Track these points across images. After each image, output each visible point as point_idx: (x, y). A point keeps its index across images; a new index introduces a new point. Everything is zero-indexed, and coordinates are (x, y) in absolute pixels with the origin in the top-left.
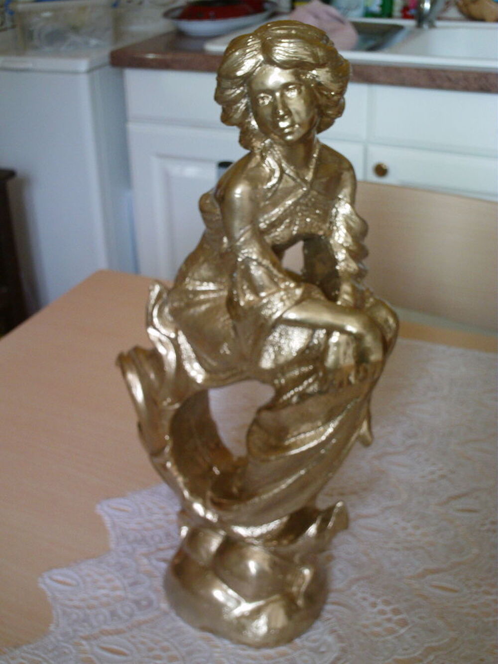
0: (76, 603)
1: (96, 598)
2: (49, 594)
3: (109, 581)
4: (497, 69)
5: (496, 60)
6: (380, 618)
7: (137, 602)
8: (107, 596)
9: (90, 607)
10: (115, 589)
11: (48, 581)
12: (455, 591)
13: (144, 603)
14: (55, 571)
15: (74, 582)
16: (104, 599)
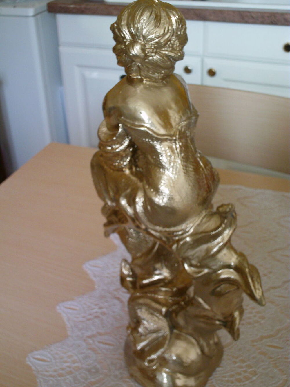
0: (51, 373)
1: (63, 369)
2: (33, 368)
3: (70, 357)
4: (289, 10)
5: (289, 5)
6: (239, 370)
7: (89, 371)
8: (69, 367)
9: (60, 375)
10: (74, 362)
11: (32, 359)
12: (282, 348)
13: (93, 370)
14: (35, 352)
15: (48, 359)
16: (68, 369)
